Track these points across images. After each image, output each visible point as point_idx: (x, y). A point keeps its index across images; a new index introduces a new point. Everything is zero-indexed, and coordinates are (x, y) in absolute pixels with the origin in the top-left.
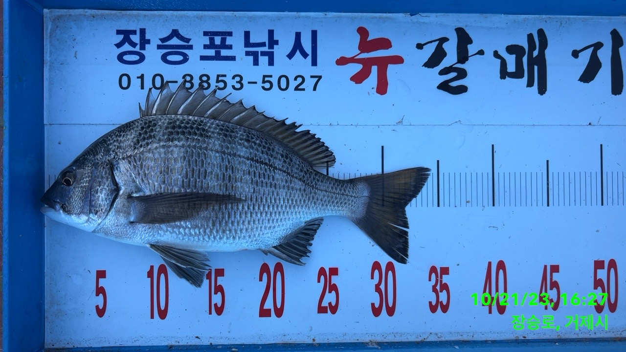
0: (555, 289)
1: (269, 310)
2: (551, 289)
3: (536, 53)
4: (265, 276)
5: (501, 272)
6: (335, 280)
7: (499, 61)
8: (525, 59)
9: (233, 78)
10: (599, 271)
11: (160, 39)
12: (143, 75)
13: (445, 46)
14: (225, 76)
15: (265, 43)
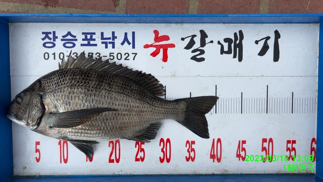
0: (244, 151)
1: (113, 160)
2: (242, 151)
3: (238, 42)
4: (111, 145)
5: (219, 144)
6: (143, 146)
7: (220, 46)
8: (233, 45)
9: (96, 54)
10: (264, 143)
11: (62, 36)
12: (54, 53)
13: (195, 39)
14: (92, 53)
15: (111, 38)
